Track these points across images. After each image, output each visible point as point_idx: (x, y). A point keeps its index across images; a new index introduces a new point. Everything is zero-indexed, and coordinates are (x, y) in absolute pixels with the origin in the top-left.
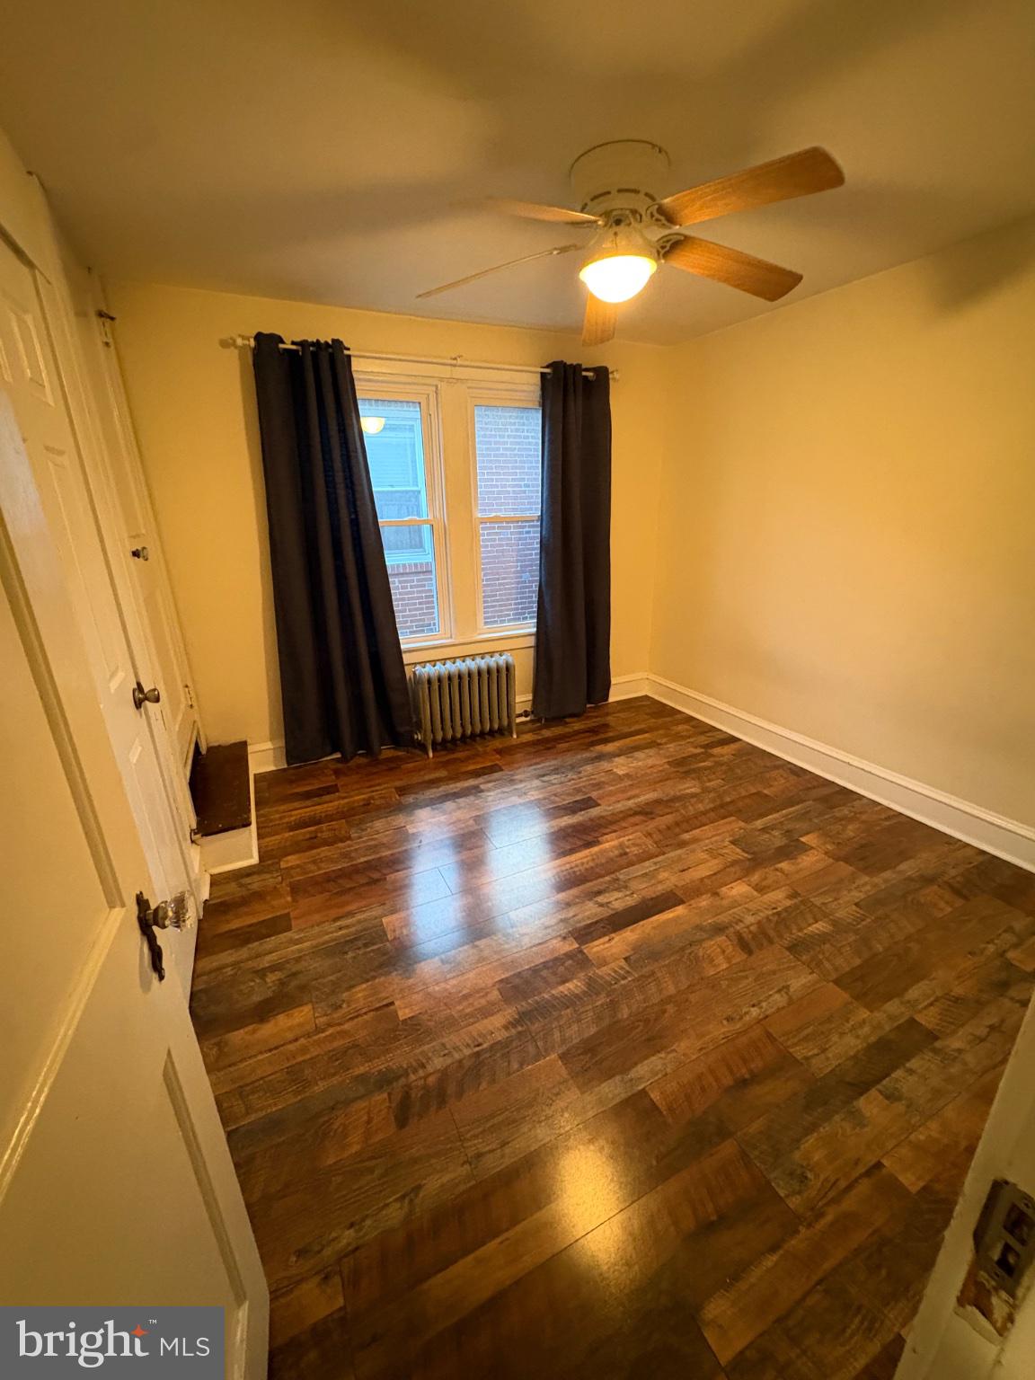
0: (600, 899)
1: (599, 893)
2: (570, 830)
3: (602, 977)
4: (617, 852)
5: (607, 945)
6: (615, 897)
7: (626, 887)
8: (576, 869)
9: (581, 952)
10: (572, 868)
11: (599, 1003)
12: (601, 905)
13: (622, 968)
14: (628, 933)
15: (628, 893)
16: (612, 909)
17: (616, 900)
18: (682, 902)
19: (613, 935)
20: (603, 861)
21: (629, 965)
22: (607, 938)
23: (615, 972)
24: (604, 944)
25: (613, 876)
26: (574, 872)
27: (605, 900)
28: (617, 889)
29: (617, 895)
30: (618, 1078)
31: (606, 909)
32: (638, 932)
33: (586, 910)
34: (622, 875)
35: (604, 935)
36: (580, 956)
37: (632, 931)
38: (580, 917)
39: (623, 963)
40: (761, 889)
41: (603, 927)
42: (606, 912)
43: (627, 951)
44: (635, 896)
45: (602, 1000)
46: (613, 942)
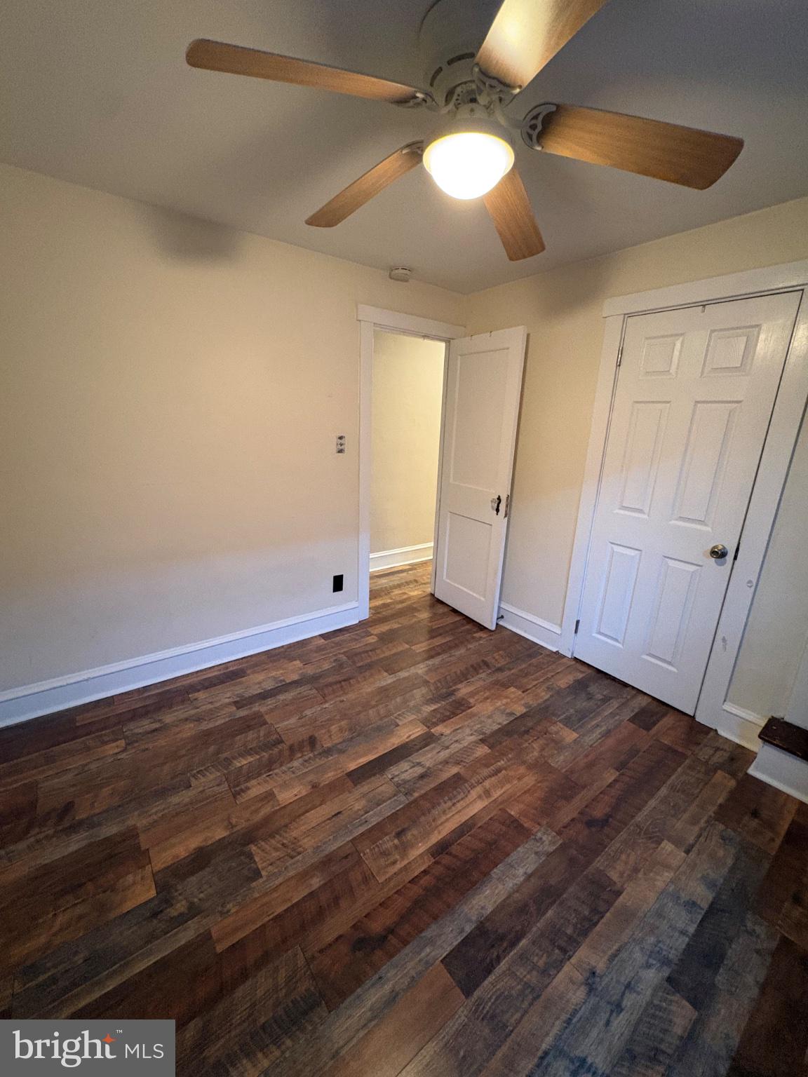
0: (419, 770)
1: (422, 777)
2: (475, 875)
3: (413, 714)
4: (409, 836)
5: (411, 733)
6: (408, 773)
7: (398, 785)
8: (450, 804)
9: (428, 727)
10: (454, 804)
11: (413, 702)
12: (419, 764)
13: (400, 719)
14: (397, 742)
15: (396, 779)
16: (409, 761)
17: (406, 771)
18: (350, 774)
19: (407, 740)
20: (423, 819)
21: (396, 722)
22: (412, 737)
23: (405, 718)
24: (413, 734)
25: (411, 799)
26: (450, 799)
27: (416, 769)
28: (405, 782)
29: (405, 776)
30: (401, 677)
31: (414, 761)
32: (389, 745)
33: (432, 758)
34: (403, 800)
35: (413, 740)
36: (429, 725)
37: (394, 744)
38: (435, 752)
39: (400, 723)
40: (269, 796)
41: (415, 745)
42: (416, 758)
43: (398, 730)
44: (390, 777)
45: (412, 704)
46: (407, 735)
